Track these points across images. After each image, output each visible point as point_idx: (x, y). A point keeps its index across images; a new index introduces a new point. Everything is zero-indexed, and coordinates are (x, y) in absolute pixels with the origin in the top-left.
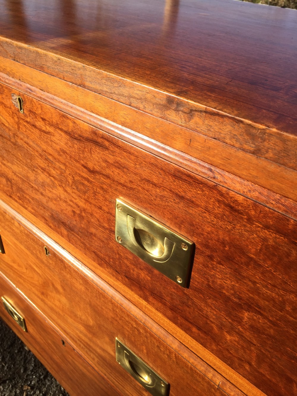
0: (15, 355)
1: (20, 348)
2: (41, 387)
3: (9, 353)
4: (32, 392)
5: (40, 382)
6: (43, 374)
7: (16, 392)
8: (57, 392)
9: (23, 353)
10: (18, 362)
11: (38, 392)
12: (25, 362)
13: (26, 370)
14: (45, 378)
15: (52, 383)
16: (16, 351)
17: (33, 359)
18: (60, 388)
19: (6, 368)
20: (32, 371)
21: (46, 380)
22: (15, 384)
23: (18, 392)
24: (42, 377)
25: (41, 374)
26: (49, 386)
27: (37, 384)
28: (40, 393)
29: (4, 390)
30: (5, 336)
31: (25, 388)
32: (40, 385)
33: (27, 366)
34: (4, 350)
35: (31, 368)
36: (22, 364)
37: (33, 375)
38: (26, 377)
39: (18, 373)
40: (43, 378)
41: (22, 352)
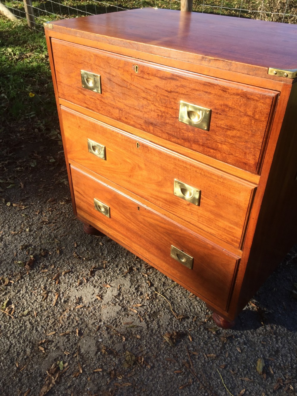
1: (97, 244)
3: (90, 246)
4: (109, 264)
7: (99, 265)
9: (99, 246)
10: (97, 250)
12: (101, 250)
13: (102, 254)
14: (116, 257)
15: (120, 260)
16: (95, 245)
17: (106, 249)
18: (126, 262)
19: (90, 253)
20: (107, 254)
22: (97, 260)
23: (100, 264)
24: (114, 257)
26: (119, 261)
27: (111, 261)
28: (114, 264)
29: (91, 263)
30: (86, 238)
31: (104, 262)
33: (103, 252)
34: (87, 245)
37: (107, 256)
38: (104, 257)
39: (98, 255)
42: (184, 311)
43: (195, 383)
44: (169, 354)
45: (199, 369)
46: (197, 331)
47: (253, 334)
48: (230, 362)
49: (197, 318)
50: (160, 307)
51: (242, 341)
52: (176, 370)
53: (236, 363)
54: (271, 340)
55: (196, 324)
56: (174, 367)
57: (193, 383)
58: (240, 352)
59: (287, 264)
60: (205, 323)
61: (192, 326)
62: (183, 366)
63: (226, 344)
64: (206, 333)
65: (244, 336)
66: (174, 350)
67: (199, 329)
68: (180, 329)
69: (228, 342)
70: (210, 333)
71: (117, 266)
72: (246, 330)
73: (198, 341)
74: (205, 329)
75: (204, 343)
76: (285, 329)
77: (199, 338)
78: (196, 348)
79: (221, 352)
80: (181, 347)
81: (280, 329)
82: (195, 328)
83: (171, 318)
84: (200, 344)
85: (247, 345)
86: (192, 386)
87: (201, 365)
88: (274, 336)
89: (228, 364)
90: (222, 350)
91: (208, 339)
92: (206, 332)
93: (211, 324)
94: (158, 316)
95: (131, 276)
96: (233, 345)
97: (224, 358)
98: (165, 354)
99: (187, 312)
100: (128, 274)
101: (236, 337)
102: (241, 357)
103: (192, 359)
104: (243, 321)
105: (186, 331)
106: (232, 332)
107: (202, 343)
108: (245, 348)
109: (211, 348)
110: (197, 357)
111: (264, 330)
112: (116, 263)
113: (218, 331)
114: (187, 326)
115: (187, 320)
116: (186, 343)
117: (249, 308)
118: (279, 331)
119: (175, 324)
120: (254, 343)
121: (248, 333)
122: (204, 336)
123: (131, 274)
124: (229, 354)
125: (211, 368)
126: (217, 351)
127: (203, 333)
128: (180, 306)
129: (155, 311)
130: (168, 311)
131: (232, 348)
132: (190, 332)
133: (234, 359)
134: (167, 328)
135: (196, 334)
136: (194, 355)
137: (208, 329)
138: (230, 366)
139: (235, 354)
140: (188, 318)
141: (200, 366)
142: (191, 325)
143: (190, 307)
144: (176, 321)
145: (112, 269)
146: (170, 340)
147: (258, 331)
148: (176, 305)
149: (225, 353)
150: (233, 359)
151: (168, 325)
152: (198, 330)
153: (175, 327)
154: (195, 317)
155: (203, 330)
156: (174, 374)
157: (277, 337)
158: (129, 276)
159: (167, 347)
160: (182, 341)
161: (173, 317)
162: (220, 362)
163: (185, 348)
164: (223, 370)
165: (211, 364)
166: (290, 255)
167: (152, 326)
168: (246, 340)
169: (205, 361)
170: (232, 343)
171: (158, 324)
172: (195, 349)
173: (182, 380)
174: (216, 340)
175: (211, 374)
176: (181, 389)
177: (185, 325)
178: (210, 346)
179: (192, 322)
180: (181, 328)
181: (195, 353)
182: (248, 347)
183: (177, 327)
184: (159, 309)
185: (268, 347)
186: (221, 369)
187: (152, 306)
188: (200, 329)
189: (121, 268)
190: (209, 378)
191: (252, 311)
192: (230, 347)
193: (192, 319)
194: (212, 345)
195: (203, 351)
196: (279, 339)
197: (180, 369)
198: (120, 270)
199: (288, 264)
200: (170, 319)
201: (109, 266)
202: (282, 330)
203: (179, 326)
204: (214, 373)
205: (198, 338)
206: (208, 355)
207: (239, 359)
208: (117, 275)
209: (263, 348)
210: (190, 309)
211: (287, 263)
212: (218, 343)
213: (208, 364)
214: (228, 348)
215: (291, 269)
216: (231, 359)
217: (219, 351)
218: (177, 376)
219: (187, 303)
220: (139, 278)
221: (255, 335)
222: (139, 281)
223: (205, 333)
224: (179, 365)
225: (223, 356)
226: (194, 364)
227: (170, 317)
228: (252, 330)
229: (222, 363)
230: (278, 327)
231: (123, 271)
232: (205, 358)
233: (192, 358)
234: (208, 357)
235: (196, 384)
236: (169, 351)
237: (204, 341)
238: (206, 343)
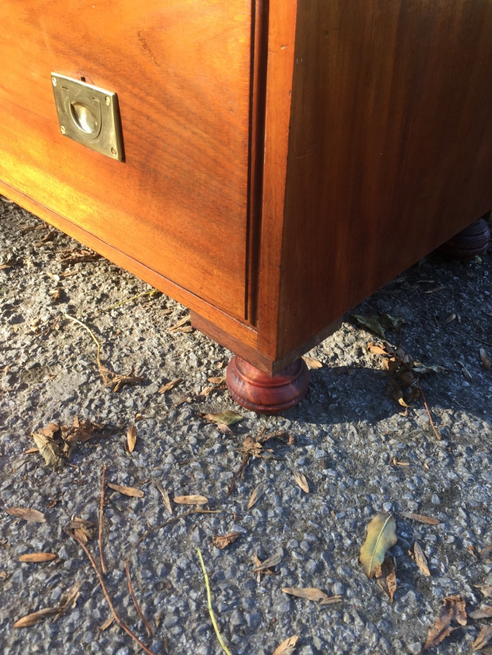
42: (139, 364)
43: (87, 605)
44: (31, 492)
45: (128, 549)
46: (163, 422)
47: (364, 435)
48: (258, 526)
49: (176, 385)
50: (62, 353)
51: (317, 454)
52: (30, 549)
53: (281, 529)
54: (428, 456)
55: (168, 401)
56: (31, 538)
57: (81, 602)
58: (307, 490)
60: (201, 399)
61: (153, 405)
62: (65, 536)
63: (258, 461)
64: (195, 428)
65: (328, 438)
66: (53, 480)
67: (171, 415)
68: (104, 415)
69: (266, 456)
70: (207, 428)
72: (341, 421)
73: (158, 451)
74: (194, 414)
75: (177, 459)
76: (485, 424)
77: (164, 443)
78: (140, 474)
79: (233, 491)
80: (88, 470)
81: (465, 425)
82: (157, 413)
83: (86, 383)
84: (159, 462)
85: (334, 469)
86: (75, 616)
87: (140, 534)
88: (444, 443)
89: (250, 531)
90: (238, 484)
91: (194, 446)
92: (196, 424)
93: (221, 404)
94: (46, 378)
96: (283, 468)
97: (239, 509)
98: (14, 492)
99: (148, 369)
101: (300, 441)
102: (306, 507)
103: (112, 511)
104: (334, 396)
105: (123, 421)
106: (290, 428)
107: (169, 459)
108: (325, 477)
109: (199, 475)
110: (133, 505)
111: (408, 425)
113: (240, 422)
114: (135, 406)
115: (139, 389)
116: (108, 457)
117: (364, 363)
118: (462, 430)
119: (92, 401)
120: (365, 465)
121: (345, 431)
122: (183, 437)
124: (261, 498)
125: (177, 547)
126: (218, 484)
127: (185, 428)
128: (132, 352)
129: (42, 363)
130: (86, 364)
131: (276, 476)
132: (136, 425)
133: (276, 515)
134: (59, 409)
135: (157, 429)
136: (125, 497)
137: (204, 415)
138: (255, 540)
139: (286, 498)
140: (145, 382)
141: (133, 539)
142: (147, 404)
143: (163, 355)
144: (99, 391)
146: (50, 446)
147: (384, 426)
148: (121, 349)
149: (247, 491)
150: (271, 513)
151: (65, 404)
152: (167, 419)
153: (89, 407)
154: (169, 381)
155: (189, 418)
156: (18, 565)
157: (452, 446)
159: (31, 469)
160: (98, 449)
161: (94, 381)
162: (217, 522)
163: (99, 473)
164: (221, 555)
165: (183, 530)
167: (11, 403)
168: (336, 452)
169: (160, 517)
170: (281, 459)
171: (33, 399)
172: (137, 480)
173: (42, 591)
174: (223, 450)
175: (168, 567)
176: (20, 628)
177: (129, 403)
178: (195, 469)
179: (158, 394)
180: (110, 412)
181: (130, 491)
182: (339, 475)
183: (97, 407)
184: (56, 357)
185: (414, 478)
186: (215, 552)
187: (35, 350)
188: (178, 414)
190: (156, 586)
191: (370, 371)
192: (269, 471)
193: (160, 387)
194: (204, 465)
195: (164, 483)
196: (461, 455)
197: (48, 547)
200: (80, 387)
202: (474, 426)
203: (107, 404)
204: (183, 566)
205: (158, 443)
206: (178, 499)
207: (297, 515)
209: (396, 479)
210: (163, 359)
212: (230, 461)
213: (169, 530)
214: (260, 477)
216: (265, 516)
217: (223, 484)
218: (26, 574)
219: (159, 345)
221: (372, 437)
222: (29, 291)
223: (190, 428)
224: (53, 533)
225: (236, 504)
226: (112, 528)
227: (83, 379)
228: (362, 424)
229: (226, 528)
230: (460, 416)
232: (162, 510)
233: (114, 507)
234: (174, 505)
235: (94, 606)
236: (35, 481)
237: (179, 451)
238: (181, 460)
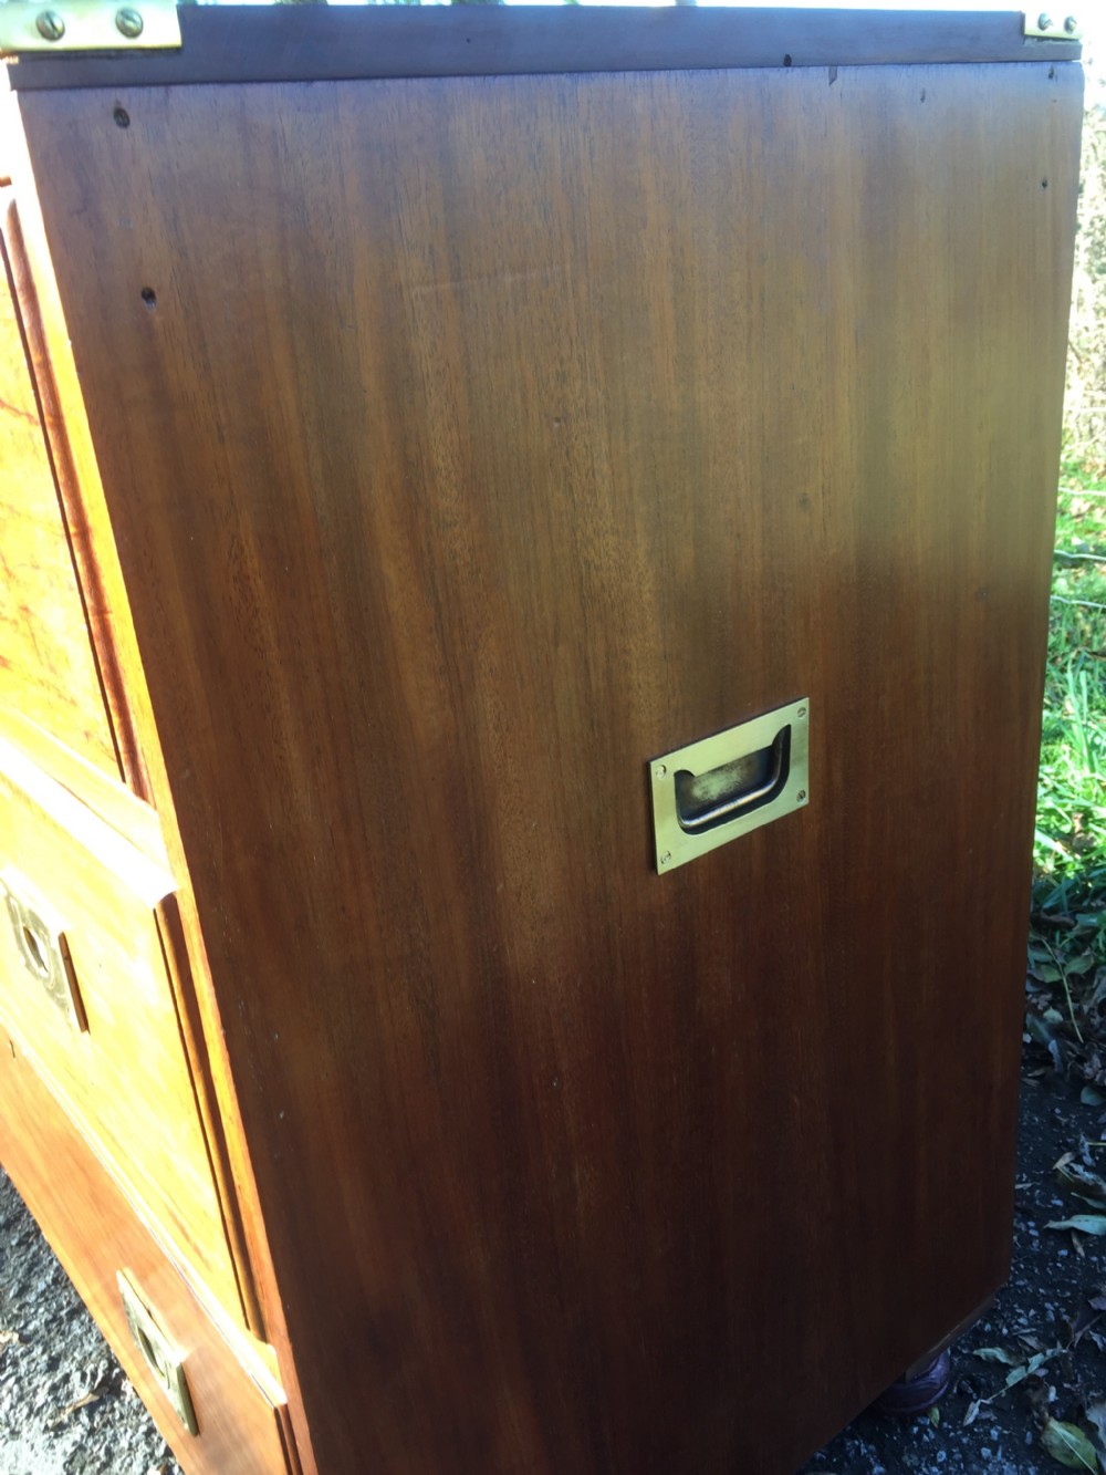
0: (8, 1251)
1: (28, 1235)
2: (52, 1339)
4: (22, 1349)
5: (54, 1325)
6: (69, 1303)
8: (94, 1355)
9: (34, 1248)
10: (11, 1270)
11: (39, 1349)
12: (30, 1270)
16: (14, 1243)
20: (41, 1295)
21: (75, 1322)
24: (63, 1313)
25: (65, 1303)
26: (78, 1338)
27: (43, 1332)
28: (43, 1353)
32: (52, 1334)
33: (33, 1280)
35: (41, 1286)
36: (20, 1275)
37: (39, 1305)
38: (20, 1309)
40: (67, 1314)
41: (29, 1246)
59: (970, 1420)
71: (53, 1365)
95: (91, 1432)
100: (84, 1418)
112: (59, 1346)
123: (97, 1418)
145: (18, 1380)
158: (77, 1433)
166: (1002, 1358)
189: (66, 1379)
198: (54, 1389)
199: (976, 1421)
201: (15, 1364)
208: (28, 1416)
211: (974, 1410)
215: (986, 1452)
220: (124, 1443)
231: (69, 1395)
